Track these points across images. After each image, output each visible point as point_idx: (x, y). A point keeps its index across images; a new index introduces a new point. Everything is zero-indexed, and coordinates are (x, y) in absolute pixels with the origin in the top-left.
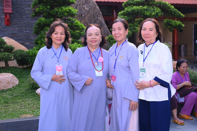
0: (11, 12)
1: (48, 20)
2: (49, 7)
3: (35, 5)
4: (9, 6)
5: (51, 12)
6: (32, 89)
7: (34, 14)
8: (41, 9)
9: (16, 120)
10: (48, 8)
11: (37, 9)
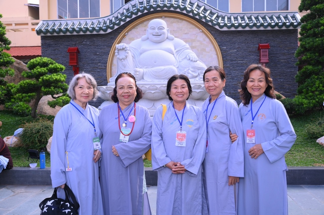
0: (268, 61)
1: (316, 68)
2: (317, 54)
3: (300, 53)
4: (266, 55)
5: (320, 59)
6: (311, 138)
7: (298, 63)
8: (309, 57)
9: (310, 168)
10: (316, 56)
11: (304, 58)
